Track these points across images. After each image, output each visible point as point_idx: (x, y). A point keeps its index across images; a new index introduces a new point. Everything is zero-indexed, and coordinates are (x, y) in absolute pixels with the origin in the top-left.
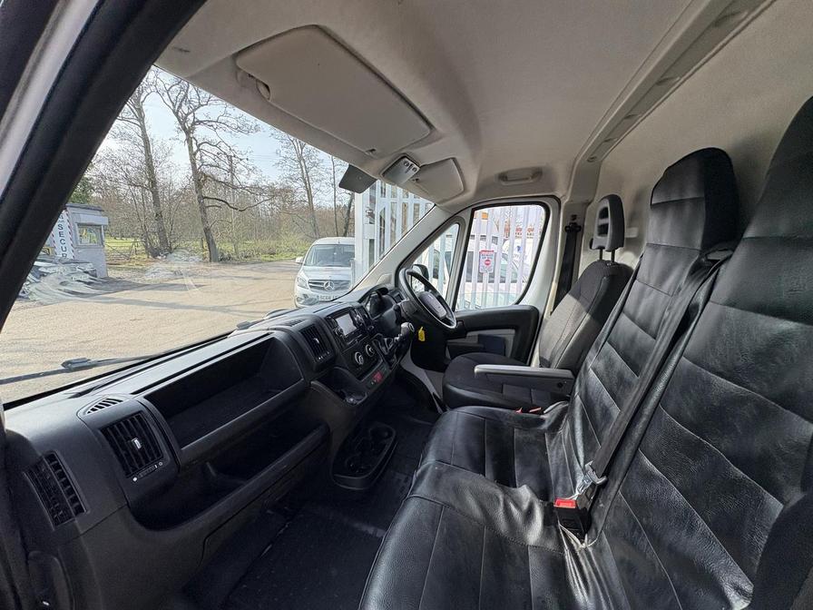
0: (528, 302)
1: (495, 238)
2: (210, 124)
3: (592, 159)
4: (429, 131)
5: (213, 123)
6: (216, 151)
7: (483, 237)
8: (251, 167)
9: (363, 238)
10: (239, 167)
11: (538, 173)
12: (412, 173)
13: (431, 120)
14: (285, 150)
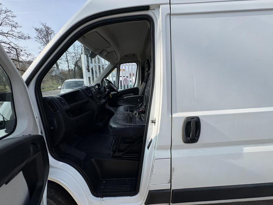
0: (135, 86)
1: (127, 77)
2: (4, 34)
3: (144, 52)
4: (109, 45)
5: (6, 34)
6: (8, 46)
7: (124, 77)
8: (28, 53)
9: (86, 77)
10: (22, 53)
11: (134, 55)
12: (106, 54)
13: (110, 43)
14: (43, 47)
